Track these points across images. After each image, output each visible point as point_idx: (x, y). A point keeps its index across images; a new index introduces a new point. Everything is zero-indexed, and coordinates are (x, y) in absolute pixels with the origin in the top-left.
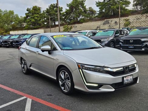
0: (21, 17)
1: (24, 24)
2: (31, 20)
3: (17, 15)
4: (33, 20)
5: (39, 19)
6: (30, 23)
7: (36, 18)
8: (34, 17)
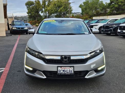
0: (106, 3)
1: (108, 10)
2: (114, 6)
3: (102, 2)
4: (116, 6)
5: (123, 4)
6: (113, 9)
7: (120, 3)
8: (118, 2)
